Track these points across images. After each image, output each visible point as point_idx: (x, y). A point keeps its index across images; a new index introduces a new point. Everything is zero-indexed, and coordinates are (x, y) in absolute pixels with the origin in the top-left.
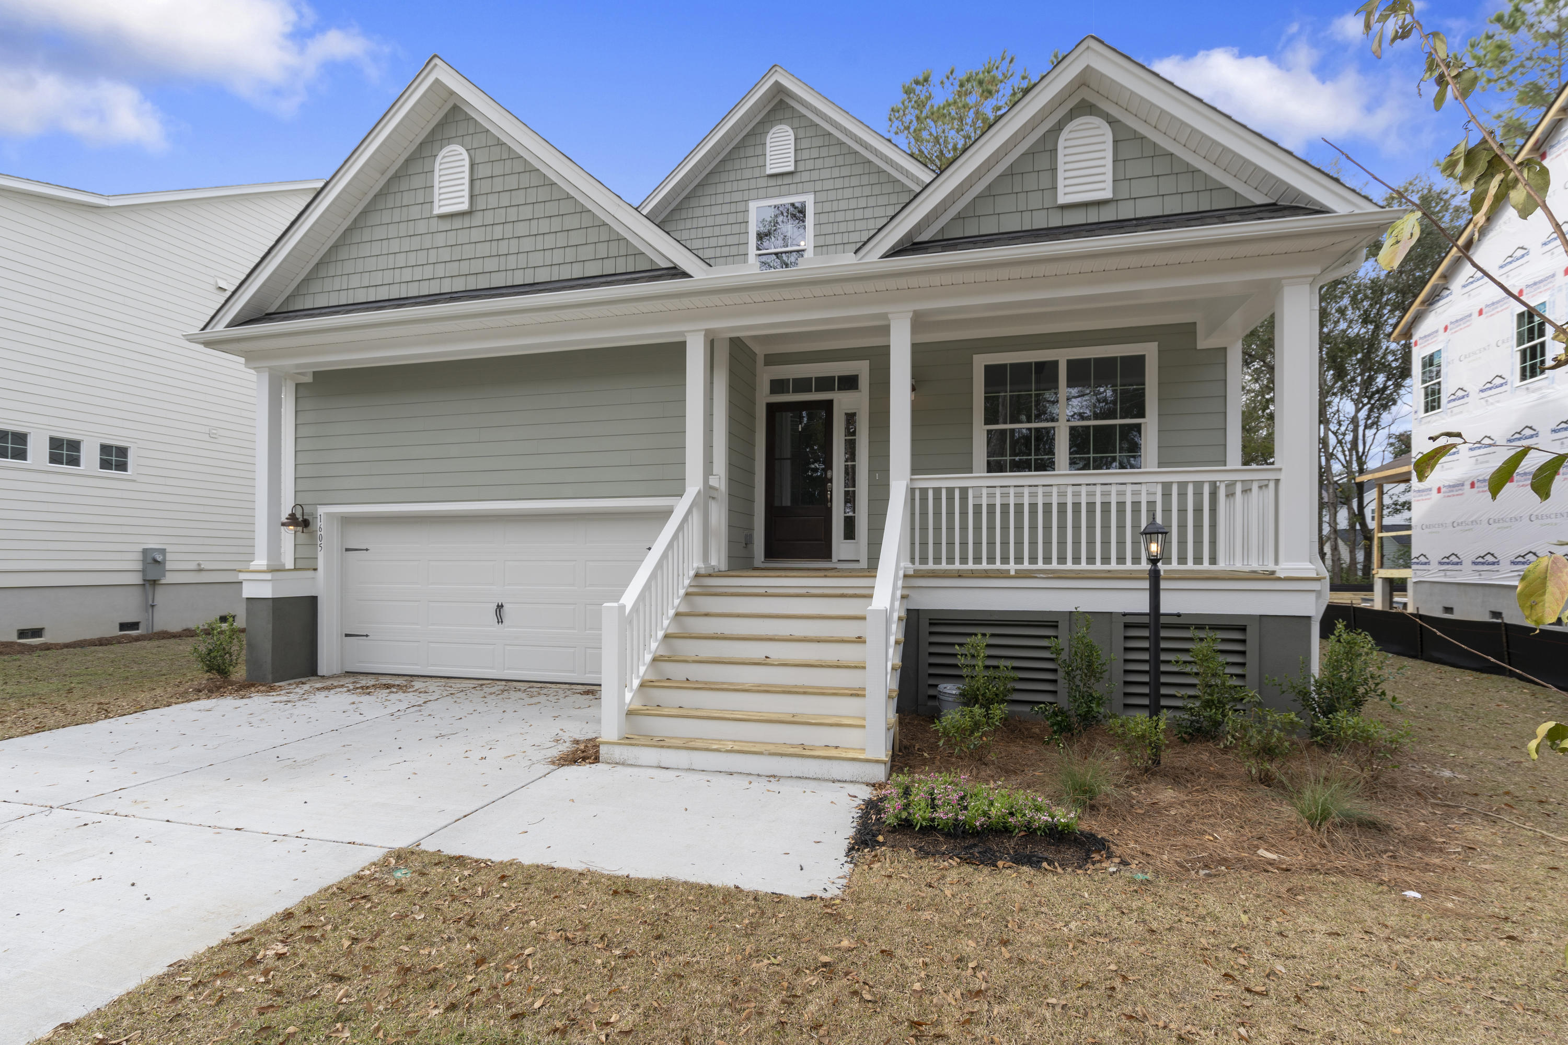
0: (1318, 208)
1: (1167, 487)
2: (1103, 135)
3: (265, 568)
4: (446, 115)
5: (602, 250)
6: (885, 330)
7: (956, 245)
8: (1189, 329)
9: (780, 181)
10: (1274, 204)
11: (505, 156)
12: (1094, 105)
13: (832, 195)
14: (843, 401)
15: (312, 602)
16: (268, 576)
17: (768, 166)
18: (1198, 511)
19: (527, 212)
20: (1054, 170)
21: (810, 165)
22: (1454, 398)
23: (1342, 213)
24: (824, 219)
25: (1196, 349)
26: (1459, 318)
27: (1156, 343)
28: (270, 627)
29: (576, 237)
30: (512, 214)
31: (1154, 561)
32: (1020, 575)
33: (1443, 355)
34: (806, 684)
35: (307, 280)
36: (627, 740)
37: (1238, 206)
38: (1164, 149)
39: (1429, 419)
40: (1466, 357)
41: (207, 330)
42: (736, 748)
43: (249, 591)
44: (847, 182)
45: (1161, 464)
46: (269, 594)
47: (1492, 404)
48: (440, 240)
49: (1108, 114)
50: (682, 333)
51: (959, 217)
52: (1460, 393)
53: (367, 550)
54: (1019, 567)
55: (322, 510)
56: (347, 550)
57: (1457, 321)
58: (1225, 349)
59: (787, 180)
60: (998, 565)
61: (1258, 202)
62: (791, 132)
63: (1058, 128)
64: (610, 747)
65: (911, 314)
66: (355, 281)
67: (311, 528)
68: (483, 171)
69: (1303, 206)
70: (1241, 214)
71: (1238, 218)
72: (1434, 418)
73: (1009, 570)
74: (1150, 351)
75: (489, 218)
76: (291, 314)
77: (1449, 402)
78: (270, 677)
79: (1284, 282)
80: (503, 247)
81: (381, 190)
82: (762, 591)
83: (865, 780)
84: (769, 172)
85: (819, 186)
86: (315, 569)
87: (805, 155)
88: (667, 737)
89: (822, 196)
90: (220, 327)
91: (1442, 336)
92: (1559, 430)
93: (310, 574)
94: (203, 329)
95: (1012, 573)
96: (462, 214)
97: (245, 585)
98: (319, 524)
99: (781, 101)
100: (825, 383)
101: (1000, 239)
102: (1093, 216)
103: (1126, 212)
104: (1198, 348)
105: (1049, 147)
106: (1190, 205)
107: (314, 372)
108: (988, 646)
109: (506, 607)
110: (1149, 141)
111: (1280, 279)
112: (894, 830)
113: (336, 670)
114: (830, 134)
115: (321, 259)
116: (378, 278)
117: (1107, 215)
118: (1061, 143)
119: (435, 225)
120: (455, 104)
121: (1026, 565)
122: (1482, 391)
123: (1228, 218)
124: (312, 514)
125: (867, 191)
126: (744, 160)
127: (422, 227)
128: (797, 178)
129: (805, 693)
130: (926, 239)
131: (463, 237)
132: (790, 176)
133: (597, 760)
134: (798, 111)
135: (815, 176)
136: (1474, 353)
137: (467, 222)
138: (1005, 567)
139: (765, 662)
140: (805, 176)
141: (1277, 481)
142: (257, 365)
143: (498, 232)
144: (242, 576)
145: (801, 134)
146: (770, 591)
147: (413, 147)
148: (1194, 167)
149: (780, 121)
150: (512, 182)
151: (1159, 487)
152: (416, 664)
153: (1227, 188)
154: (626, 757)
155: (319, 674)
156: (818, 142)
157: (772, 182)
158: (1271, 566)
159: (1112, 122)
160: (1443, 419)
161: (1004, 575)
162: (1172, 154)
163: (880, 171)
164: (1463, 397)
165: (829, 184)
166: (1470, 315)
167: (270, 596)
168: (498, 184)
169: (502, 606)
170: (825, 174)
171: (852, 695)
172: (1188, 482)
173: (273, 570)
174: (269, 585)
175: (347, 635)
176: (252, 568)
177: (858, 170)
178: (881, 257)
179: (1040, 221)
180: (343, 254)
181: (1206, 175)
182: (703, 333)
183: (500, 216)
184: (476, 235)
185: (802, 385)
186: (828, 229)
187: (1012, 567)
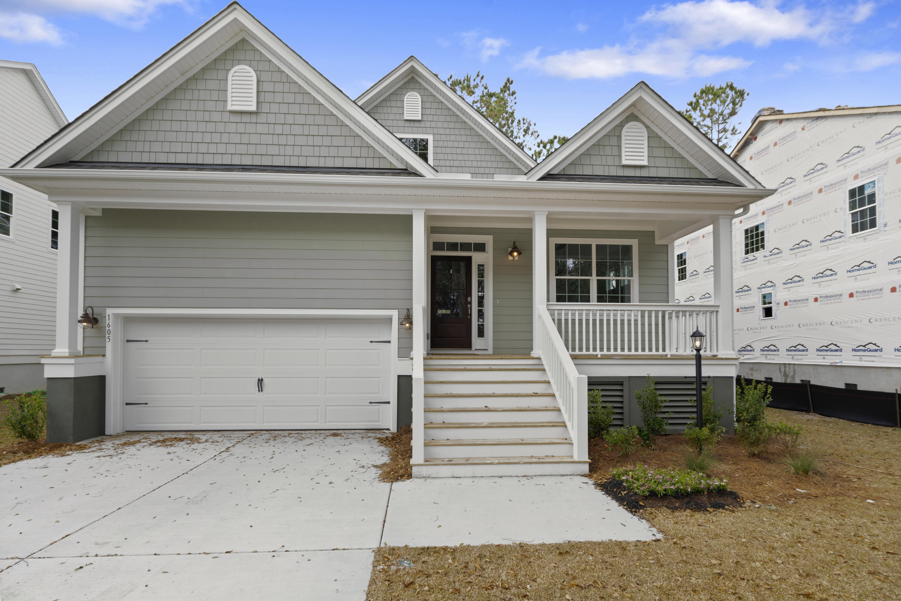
0: (738, 184)
1: (643, 312)
2: (643, 132)
3: (67, 355)
4: (237, 44)
5: (356, 152)
6: (531, 220)
7: (574, 178)
8: (651, 234)
9: (412, 124)
10: (716, 179)
11: (284, 80)
12: (638, 117)
13: (444, 138)
14: (477, 258)
15: (101, 380)
16: (72, 361)
17: (405, 115)
18: (657, 325)
19: (301, 119)
20: (620, 146)
21: (430, 118)
22: (692, 275)
23: (749, 188)
24: (439, 150)
25: (655, 244)
26: (694, 238)
27: (637, 240)
28: (72, 400)
29: (337, 141)
30: (290, 119)
31: (698, 350)
32: (604, 357)
33: (687, 254)
34: (517, 421)
35: (111, 140)
36: (428, 461)
37: (701, 178)
38: (669, 145)
39: (681, 284)
40: (697, 256)
41: (18, 168)
42: (501, 461)
43: (50, 372)
44: (452, 132)
45: (640, 301)
46: (72, 375)
47: (709, 279)
48: (232, 128)
49: (644, 122)
50: (411, 210)
51: (572, 164)
52: (695, 273)
53: (146, 341)
54: (602, 353)
55: (110, 312)
56: (128, 341)
57: (693, 239)
58: (667, 245)
59: (417, 124)
60: (591, 352)
61: (710, 177)
62: (419, 97)
63: (621, 125)
64: (419, 467)
65: (547, 213)
66: (156, 147)
67: (100, 324)
68: (268, 87)
69: (731, 182)
70: (705, 182)
71: (705, 184)
72: (683, 283)
73: (597, 355)
74: (634, 243)
75: (271, 119)
76: (97, 164)
77: (690, 276)
78: (71, 438)
79: (720, 216)
80: (282, 140)
81: (181, 85)
82: (463, 367)
83: (578, 473)
84: (406, 118)
85: (436, 131)
86: (104, 356)
87: (428, 111)
88: (454, 458)
89: (438, 137)
90: (30, 166)
91: (686, 246)
92: (739, 292)
93: (100, 359)
94: (12, 167)
95: (599, 356)
96: (250, 113)
97: (46, 367)
98: (107, 322)
99: (413, 78)
100: (466, 247)
101: (595, 178)
102: (638, 173)
103: (653, 173)
104: (656, 244)
105: (617, 134)
106: (681, 174)
107: (103, 209)
108: (603, 396)
109: (265, 381)
110: (663, 139)
111: (719, 215)
112: (646, 498)
113: (119, 430)
114: (442, 102)
115: (125, 127)
116: (177, 148)
117: (644, 173)
118: (623, 133)
119: (226, 117)
120: (244, 38)
121: (605, 352)
122: (705, 272)
123: (701, 183)
124: (101, 314)
125: (464, 138)
126: (389, 108)
127: (216, 117)
128: (422, 124)
129: (525, 426)
130: (556, 173)
131: (251, 128)
132: (419, 123)
133: (410, 476)
134: (424, 86)
135: (433, 124)
136: (701, 255)
137: (254, 119)
138: (595, 353)
139: (487, 410)
140: (428, 124)
141: (717, 312)
142: (57, 199)
143: (278, 129)
144: (43, 361)
145: (425, 99)
146: (467, 367)
147: (208, 61)
148: (682, 156)
149: (413, 89)
150: (290, 98)
151: (640, 312)
152: (190, 423)
153: (697, 168)
154: (430, 473)
155: (107, 433)
156: (435, 105)
157: (408, 124)
158: (715, 353)
159: (647, 127)
160: (687, 284)
161: (595, 357)
162: (673, 148)
163: (471, 129)
164: (696, 275)
165: (441, 131)
166: (699, 237)
167: (73, 377)
168: (279, 98)
169: (262, 380)
170: (439, 125)
171: (552, 426)
172: (645, 310)
173: (74, 355)
174: (72, 368)
175: (127, 404)
176: (53, 355)
177: (458, 125)
178: (537, 180)
179: (613, 172)
180: (146, 126)
181: (688, 160)
182: (424, 211)
183: (281, 119)
184: (261, 128)
185: (453, 246)
186: (441, 157)
187: (598, 353)
